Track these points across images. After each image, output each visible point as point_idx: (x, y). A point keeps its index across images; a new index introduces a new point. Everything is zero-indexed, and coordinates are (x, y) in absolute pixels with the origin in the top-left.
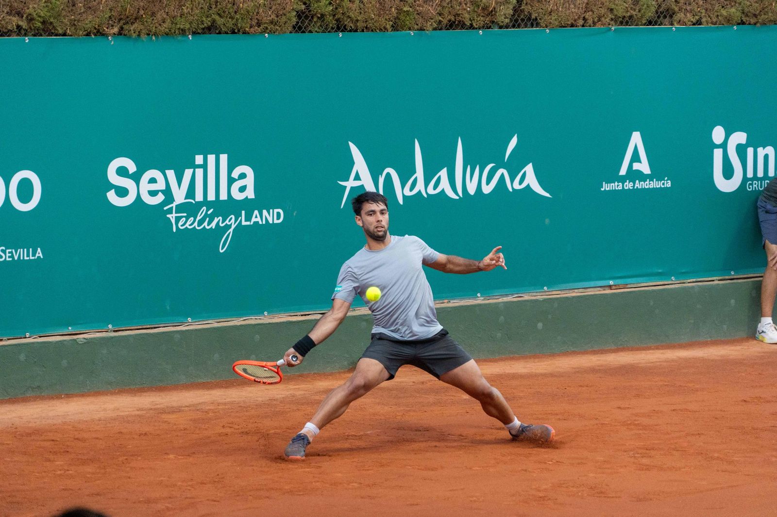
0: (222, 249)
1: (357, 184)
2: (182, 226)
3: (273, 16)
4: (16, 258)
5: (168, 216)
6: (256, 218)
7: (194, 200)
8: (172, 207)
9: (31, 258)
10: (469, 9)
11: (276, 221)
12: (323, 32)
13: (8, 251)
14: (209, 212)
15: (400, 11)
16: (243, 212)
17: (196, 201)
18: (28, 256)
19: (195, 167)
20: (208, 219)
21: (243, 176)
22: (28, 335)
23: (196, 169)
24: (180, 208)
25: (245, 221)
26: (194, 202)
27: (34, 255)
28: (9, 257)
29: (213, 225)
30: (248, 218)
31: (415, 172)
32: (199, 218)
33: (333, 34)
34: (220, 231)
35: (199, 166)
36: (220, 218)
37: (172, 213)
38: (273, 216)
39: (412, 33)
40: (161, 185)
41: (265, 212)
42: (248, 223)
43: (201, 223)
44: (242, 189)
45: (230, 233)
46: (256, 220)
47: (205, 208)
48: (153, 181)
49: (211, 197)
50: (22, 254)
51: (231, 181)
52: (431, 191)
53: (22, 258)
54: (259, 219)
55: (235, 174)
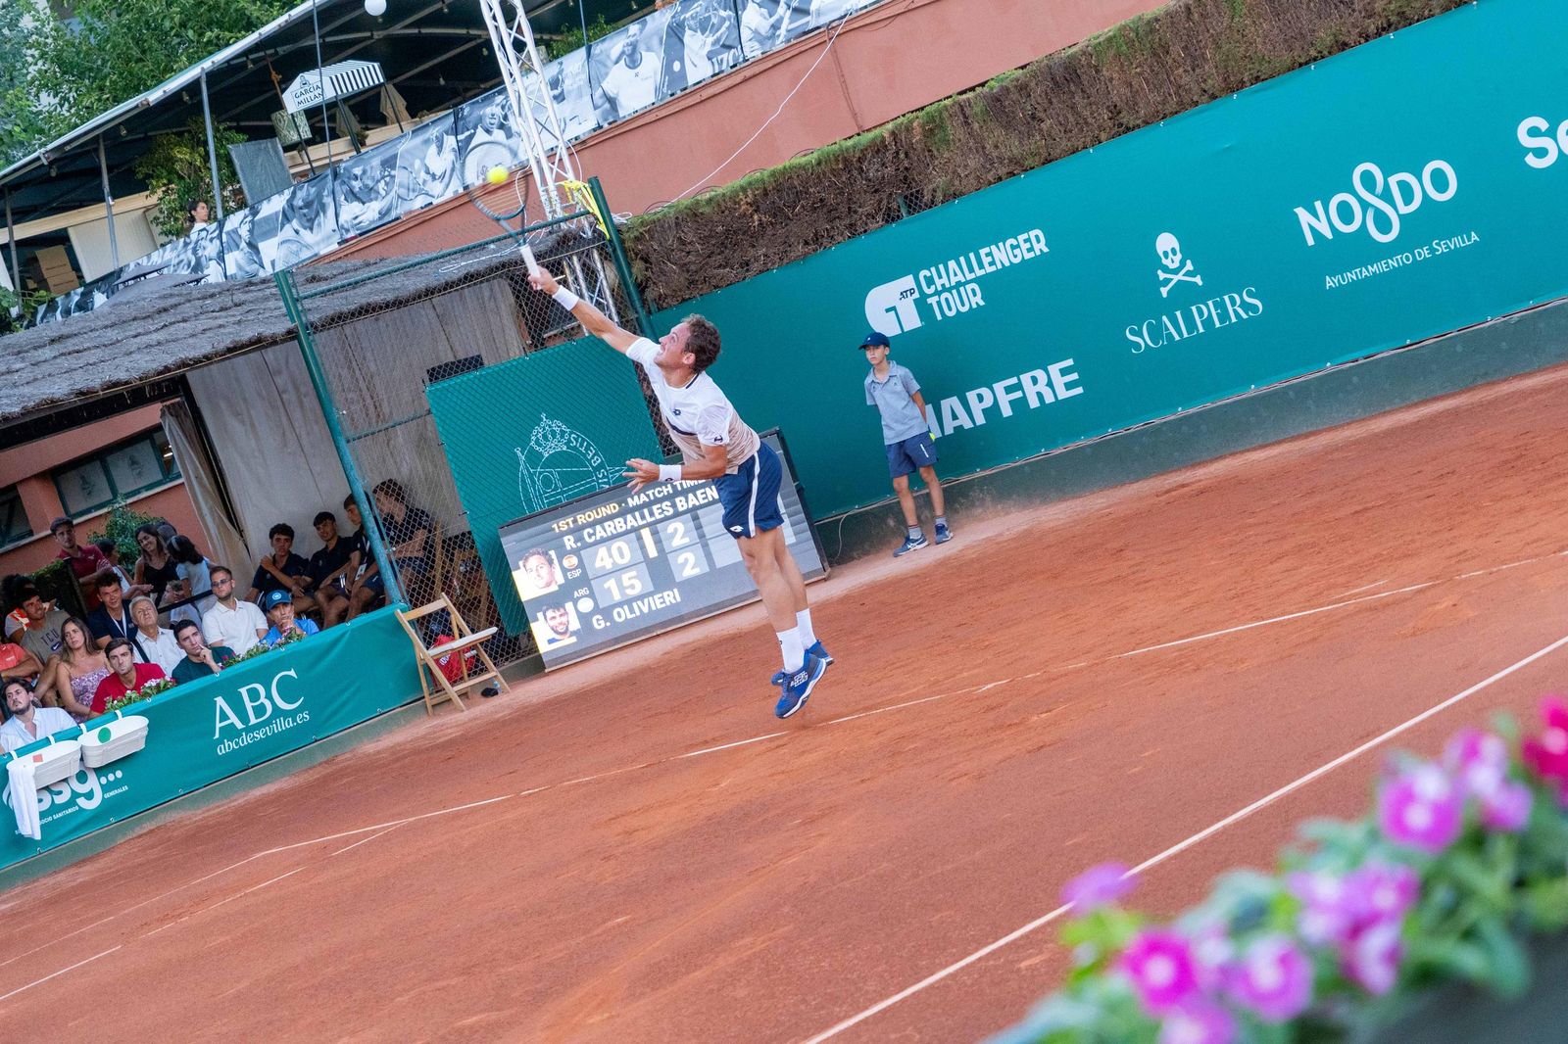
4: (1453, 247)
9: (1468, 243)
13: (1442, 243)
18: (1464, 242)
22: (1489, 318)
27: (1469, 240)
28: (1445, 248)
50: (1457, 242)
53: (1458, 246)
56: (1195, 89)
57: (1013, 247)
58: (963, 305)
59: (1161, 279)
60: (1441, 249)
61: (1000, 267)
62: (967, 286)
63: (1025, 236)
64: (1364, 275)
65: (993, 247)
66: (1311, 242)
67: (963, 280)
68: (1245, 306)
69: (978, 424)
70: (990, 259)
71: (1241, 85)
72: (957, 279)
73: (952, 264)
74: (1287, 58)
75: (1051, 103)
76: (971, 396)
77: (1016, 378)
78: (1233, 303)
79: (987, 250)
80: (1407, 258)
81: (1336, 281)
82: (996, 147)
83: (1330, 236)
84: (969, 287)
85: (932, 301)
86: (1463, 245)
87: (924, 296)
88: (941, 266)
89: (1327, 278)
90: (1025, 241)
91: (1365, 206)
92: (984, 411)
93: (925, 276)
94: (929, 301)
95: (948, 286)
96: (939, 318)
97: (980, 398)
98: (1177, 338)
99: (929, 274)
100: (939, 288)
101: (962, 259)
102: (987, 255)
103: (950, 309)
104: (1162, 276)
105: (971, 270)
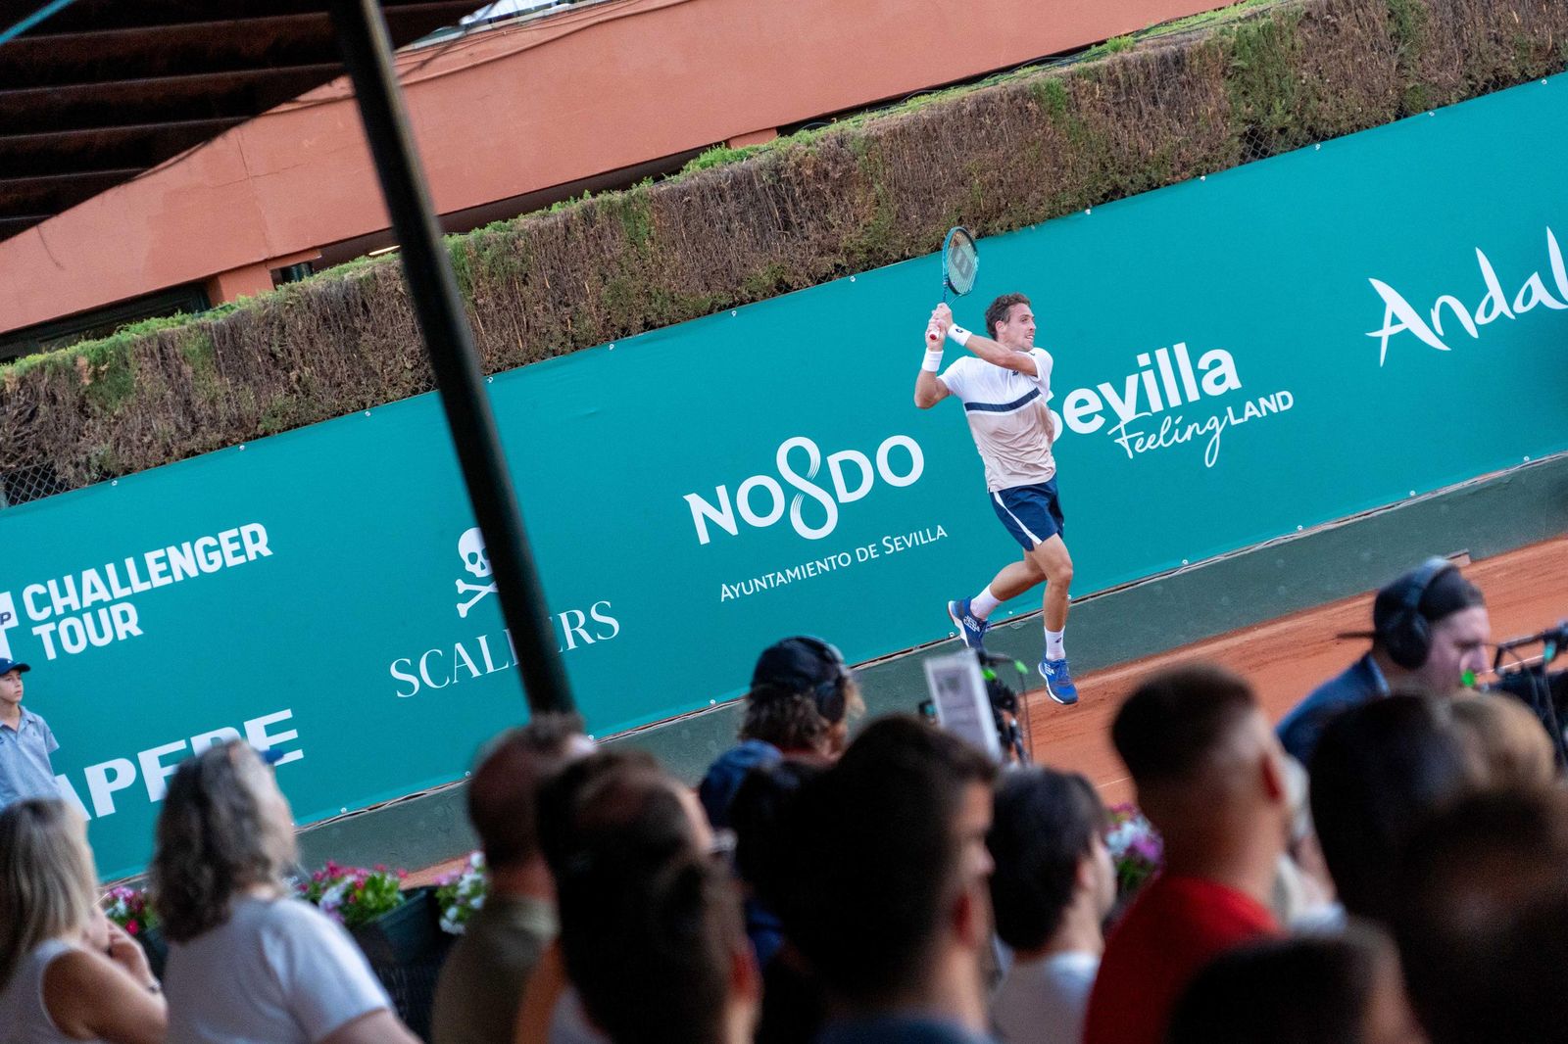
0: (1210, 463)
1: (1397, 329)
2: (1140, 448)
3: (1205, 152)
4: (910, 545)
5: (1116, 441)
6: (1250, 410)
7: (1150, 411)
8: (1120, 429)
9: (931, 540)
10: (1513, 58)
11: (1282, 408)
12: (1292, 150)
13: (895, 539)
14: (1177, 422)
15: (1402, 91)
16: (1229, 409)
17: (1154, 411)
18: (926, 538)
19: (1139, 370)
20: (1177, 431)
21: (1216, 364)
23: (1143, 373)
24: (1131, 427)
25: (1235, 419)
26: (1150, 414)
27: (934, 535)
28: (899, 546)
29: (1188, 435)
30: (1239, 414)
31: (1488, 291)
32: (1163, 433)
33: (1308, 149)
34: (1200, 441)
35: (1146, 368)
36: (1196, 424)
37: (1121, 436)
38: (1278, 403)
39: (1431, 113)
40: (1095, 405)
41: (1262, 401)
42: (1240, 421)
43: (1167, 438)
44: (1220, 380)
45: (1215, 441)
46: (1252, 414)
47: (1169, 418)
48: (1081, 403)
49: (1175, 401)
50: (918, 538)
51: (1199, 375)
52: (1519, 307)
53: (918, 544)
54: (1255, 412)
55: (1203, 363)
56: (556, 330)
57: (207, 549)
58: (101, 634)
59: (460, 591)
60: (893, 546)
61: (179, 577)
62: (111, 608)
63: (234, 533)
64: (778, 581)
65: (172, 551)
66: (704, 538)
67: (107, 598)
68: (592, 627)
69: (99, 815)
70: (163, 567)
71: (626, 331)
72: (96, 597)
73: (90, 576)
74: (705, 297)
75: (311, 342)
76: (95, 774)
77: (183, 741)
78: (573, 622)
79: (160, 553)
80: (844, 560)
81: (736, 591)
82: (213, 402)
83: (733, 530)
84: (116, 610)
85: (44, 631)
86: (923, 542)
87: (26, 622)
88: (69, 580)
89: (724, 585)
90: (232, 540)
91: (790, 492)
92: (115, 795)
93: (35, 595)
94: (36, 631)
95: (76, 607)
96: (51, 654)
97: (111, 775)
98: (476, 673)
99: (40, 589)
100: (60, 611)
101: (110, 568)
102: (158, 561)
103: (74, 641)
104: (462, 586)
105: (125, 581)
